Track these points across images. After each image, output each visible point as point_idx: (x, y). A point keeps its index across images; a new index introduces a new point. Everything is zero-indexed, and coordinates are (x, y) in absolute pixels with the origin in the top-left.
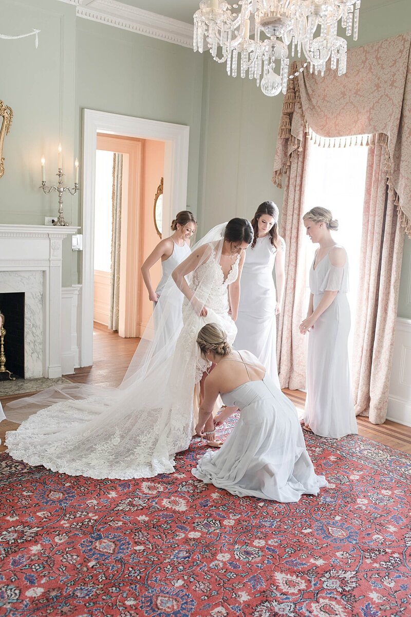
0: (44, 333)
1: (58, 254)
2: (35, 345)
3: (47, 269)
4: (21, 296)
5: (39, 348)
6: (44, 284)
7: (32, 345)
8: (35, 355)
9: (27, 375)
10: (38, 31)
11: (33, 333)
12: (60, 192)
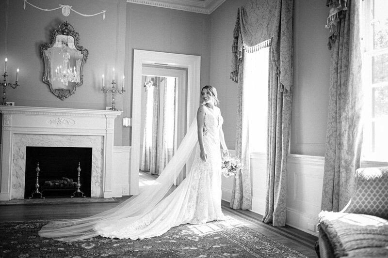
0: (102, 171)
1: (112, 126)
2: (97, 178)
3: (105, 135)
4: (90, 150)
5: (99, 179)
6: (103, 144)
7: (96, 178)
8: (97, 184)
9: (92, 195)
10: (105, 11)
11: (96, 171)
12: (113, 92)
